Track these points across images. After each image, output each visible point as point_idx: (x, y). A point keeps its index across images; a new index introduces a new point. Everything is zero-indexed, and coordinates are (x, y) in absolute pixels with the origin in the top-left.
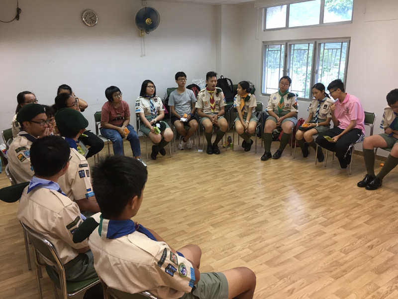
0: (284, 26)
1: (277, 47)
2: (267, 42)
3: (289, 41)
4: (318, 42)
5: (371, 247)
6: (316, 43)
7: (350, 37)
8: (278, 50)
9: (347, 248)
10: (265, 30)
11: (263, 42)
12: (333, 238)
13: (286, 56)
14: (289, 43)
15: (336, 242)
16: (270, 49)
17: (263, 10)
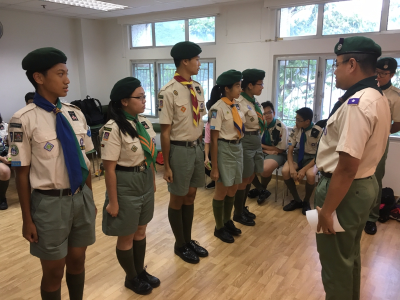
0: (151, 44)
1: (146, 66)
2: (135, 61)
3: (157, 60)
5: (261, 273)
7: (215, 58)
8: (147, 69)
9: (239, 280)
11: (131, 60)
12: (223, 270)
13: (156, 76)
14: (157, 63)
15: (227, 275)
16: (138, 68)
17: (128, 27)
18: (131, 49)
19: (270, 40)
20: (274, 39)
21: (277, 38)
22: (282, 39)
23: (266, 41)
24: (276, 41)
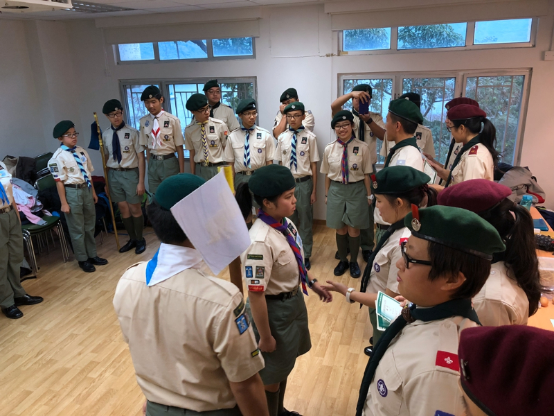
0: (152, 57)
2: (127, 80)
3: (165, 79)
7: (256, 77)
14: (165, 83)
18: (118, 63)
19: (332, 55)
20: (336, 53)
21: (341, 52)
22: (347, 53)
23: (327, 56)
24: (339, 55)
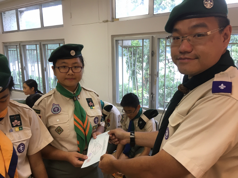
0: (16, 29)
2: (6, 43)
3: (21, 42)
4: (42, 43)
6: (40, 44)
7: (64, 39)
8: (15, 50)
10: (4, 32)
11: (3, 43)
14: (21, 44)
16: (9, 49)
19: (107, 21)
21: (114, 19)
22: (118, 19)
23: (104, 22)
24: (113, 21)
